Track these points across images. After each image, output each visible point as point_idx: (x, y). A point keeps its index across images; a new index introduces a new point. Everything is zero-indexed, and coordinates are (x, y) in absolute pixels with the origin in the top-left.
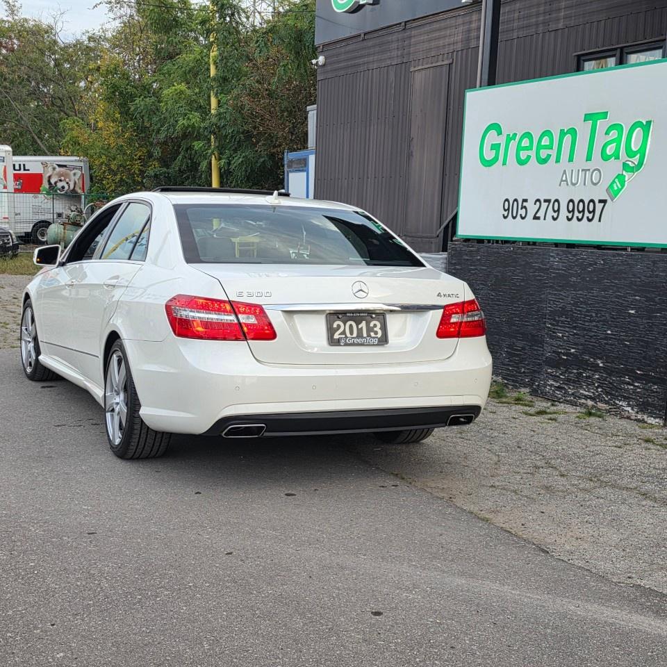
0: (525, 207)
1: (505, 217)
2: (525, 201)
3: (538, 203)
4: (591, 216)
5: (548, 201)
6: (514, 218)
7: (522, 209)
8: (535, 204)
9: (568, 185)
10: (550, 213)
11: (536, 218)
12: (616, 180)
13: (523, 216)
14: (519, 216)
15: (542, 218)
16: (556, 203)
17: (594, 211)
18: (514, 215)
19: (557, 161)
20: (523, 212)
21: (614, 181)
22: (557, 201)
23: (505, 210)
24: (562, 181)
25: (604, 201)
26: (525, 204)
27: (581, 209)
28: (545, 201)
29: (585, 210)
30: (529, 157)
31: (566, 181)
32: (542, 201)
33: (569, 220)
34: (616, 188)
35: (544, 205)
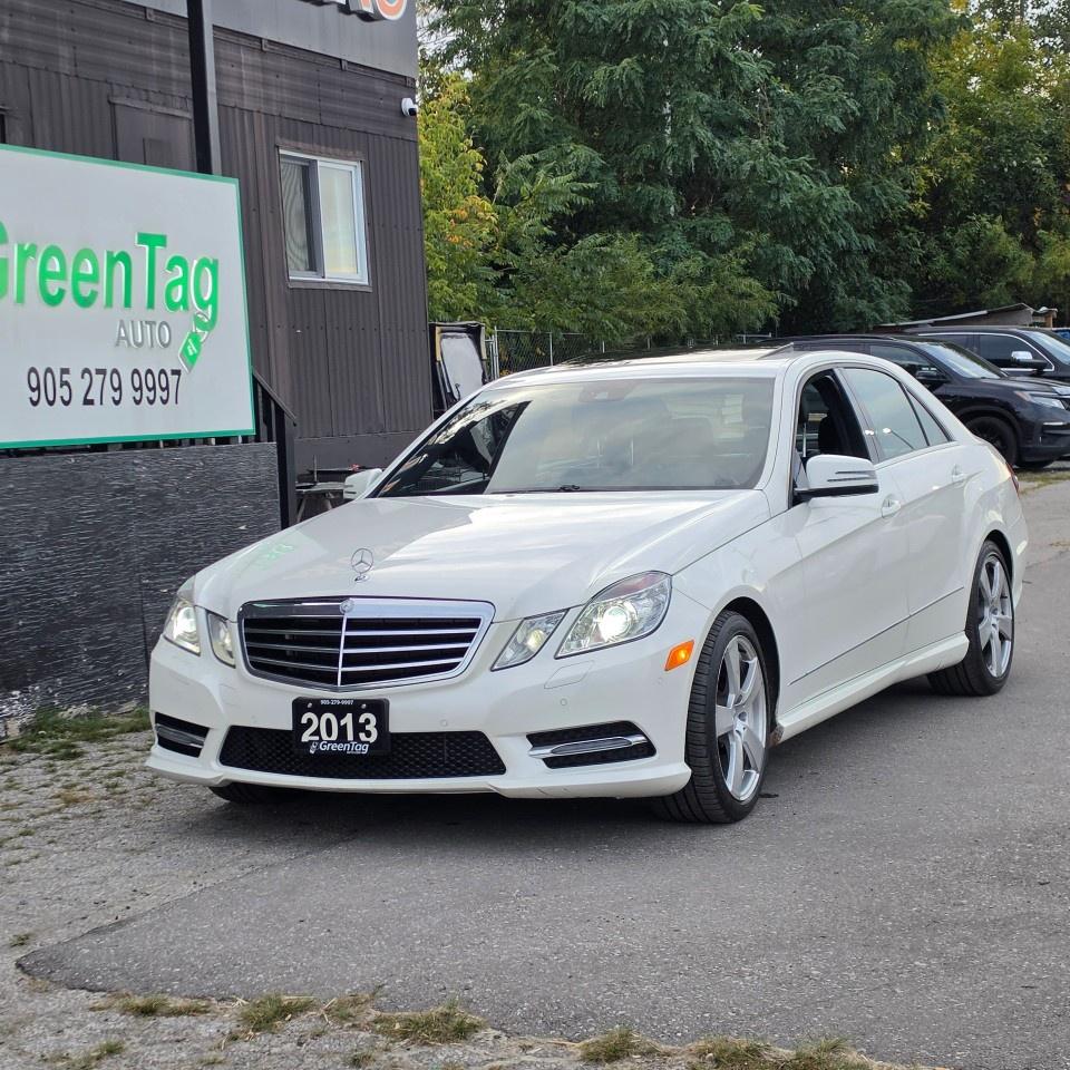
0: (67, 383)
1: (35, 403)
2: (65, 371)
3: (87, 375)
4: (164, 395)
5: (101, 372)
6: (51, 403)
7: (61, 386)
8: (83, 377)
9: (129, 344)
10: (109, 393)
11: (88, 402)
12: (190, 341)
13: (66, 399)
14: (58, 399)
15: (97, 401)
16: (115, 376)
17: (167, 388)
18: (51, 399)
19: (109, 304)
20: (63, 392)
21: (187, 344)
22: (115, 371)
23: (33, 390)
24: (120, 337)
25: (177, 372)
26: (65, 377)
27: (151, 385)
28: (99, 372)
29: (155, 386)
30: (62, 292)
31: (127, 338)
32: (93, 372)
33: (138, 402)
34: (191, 353)
35: (98, 379)
